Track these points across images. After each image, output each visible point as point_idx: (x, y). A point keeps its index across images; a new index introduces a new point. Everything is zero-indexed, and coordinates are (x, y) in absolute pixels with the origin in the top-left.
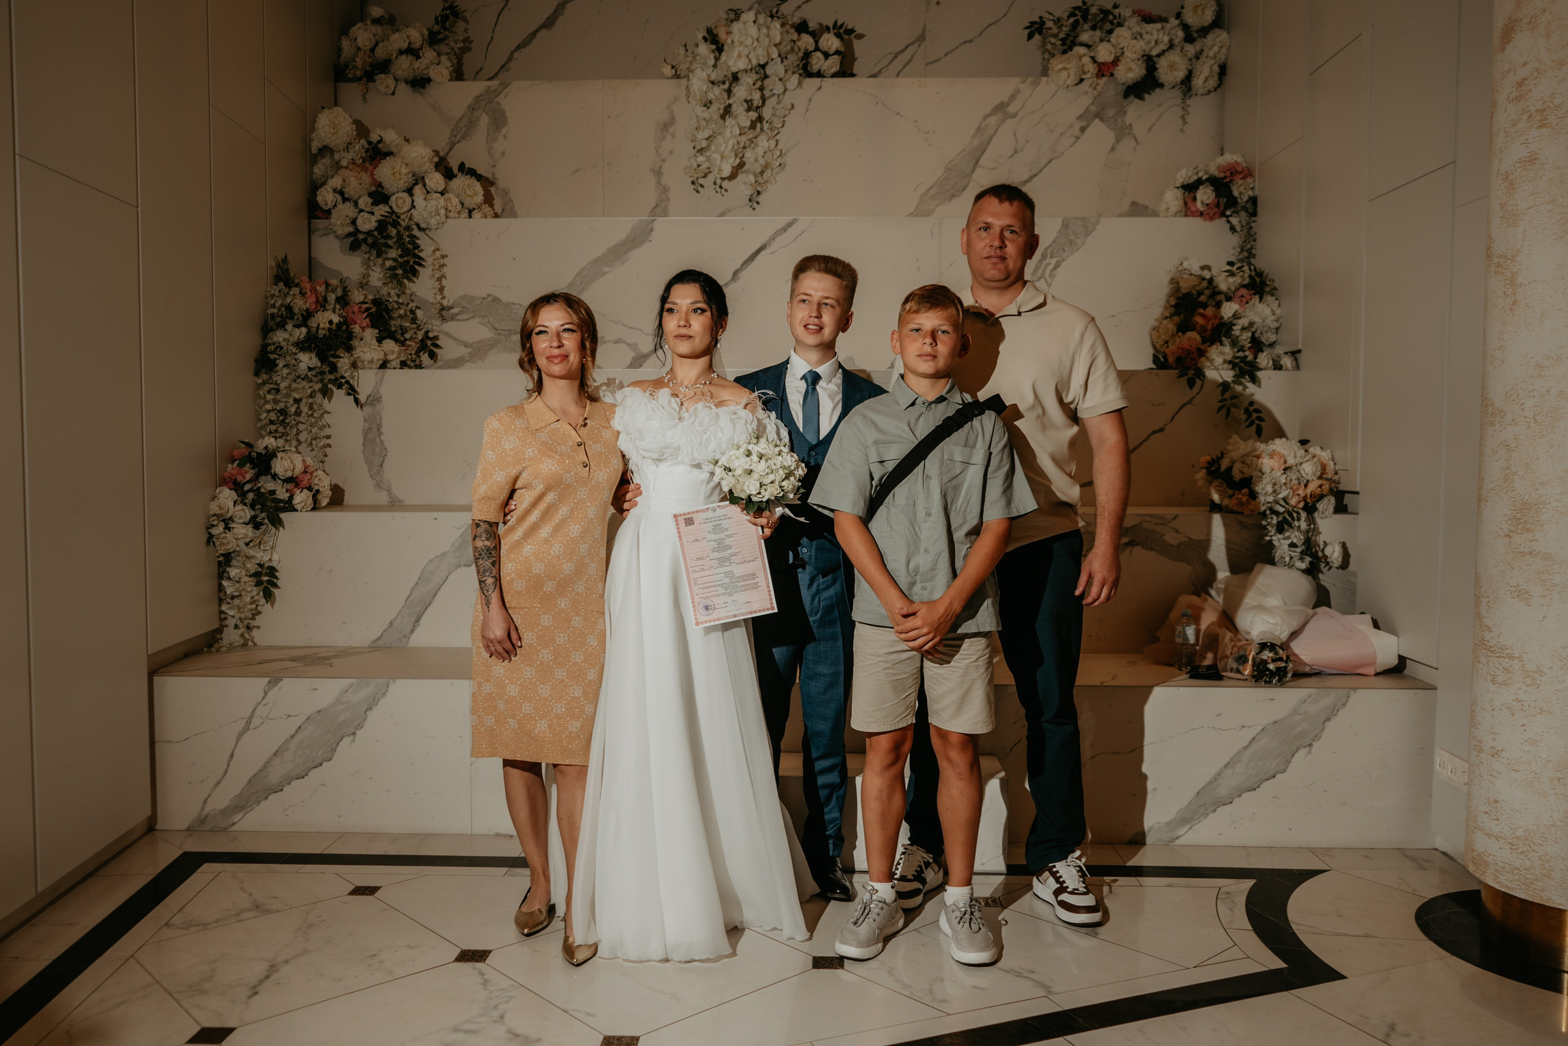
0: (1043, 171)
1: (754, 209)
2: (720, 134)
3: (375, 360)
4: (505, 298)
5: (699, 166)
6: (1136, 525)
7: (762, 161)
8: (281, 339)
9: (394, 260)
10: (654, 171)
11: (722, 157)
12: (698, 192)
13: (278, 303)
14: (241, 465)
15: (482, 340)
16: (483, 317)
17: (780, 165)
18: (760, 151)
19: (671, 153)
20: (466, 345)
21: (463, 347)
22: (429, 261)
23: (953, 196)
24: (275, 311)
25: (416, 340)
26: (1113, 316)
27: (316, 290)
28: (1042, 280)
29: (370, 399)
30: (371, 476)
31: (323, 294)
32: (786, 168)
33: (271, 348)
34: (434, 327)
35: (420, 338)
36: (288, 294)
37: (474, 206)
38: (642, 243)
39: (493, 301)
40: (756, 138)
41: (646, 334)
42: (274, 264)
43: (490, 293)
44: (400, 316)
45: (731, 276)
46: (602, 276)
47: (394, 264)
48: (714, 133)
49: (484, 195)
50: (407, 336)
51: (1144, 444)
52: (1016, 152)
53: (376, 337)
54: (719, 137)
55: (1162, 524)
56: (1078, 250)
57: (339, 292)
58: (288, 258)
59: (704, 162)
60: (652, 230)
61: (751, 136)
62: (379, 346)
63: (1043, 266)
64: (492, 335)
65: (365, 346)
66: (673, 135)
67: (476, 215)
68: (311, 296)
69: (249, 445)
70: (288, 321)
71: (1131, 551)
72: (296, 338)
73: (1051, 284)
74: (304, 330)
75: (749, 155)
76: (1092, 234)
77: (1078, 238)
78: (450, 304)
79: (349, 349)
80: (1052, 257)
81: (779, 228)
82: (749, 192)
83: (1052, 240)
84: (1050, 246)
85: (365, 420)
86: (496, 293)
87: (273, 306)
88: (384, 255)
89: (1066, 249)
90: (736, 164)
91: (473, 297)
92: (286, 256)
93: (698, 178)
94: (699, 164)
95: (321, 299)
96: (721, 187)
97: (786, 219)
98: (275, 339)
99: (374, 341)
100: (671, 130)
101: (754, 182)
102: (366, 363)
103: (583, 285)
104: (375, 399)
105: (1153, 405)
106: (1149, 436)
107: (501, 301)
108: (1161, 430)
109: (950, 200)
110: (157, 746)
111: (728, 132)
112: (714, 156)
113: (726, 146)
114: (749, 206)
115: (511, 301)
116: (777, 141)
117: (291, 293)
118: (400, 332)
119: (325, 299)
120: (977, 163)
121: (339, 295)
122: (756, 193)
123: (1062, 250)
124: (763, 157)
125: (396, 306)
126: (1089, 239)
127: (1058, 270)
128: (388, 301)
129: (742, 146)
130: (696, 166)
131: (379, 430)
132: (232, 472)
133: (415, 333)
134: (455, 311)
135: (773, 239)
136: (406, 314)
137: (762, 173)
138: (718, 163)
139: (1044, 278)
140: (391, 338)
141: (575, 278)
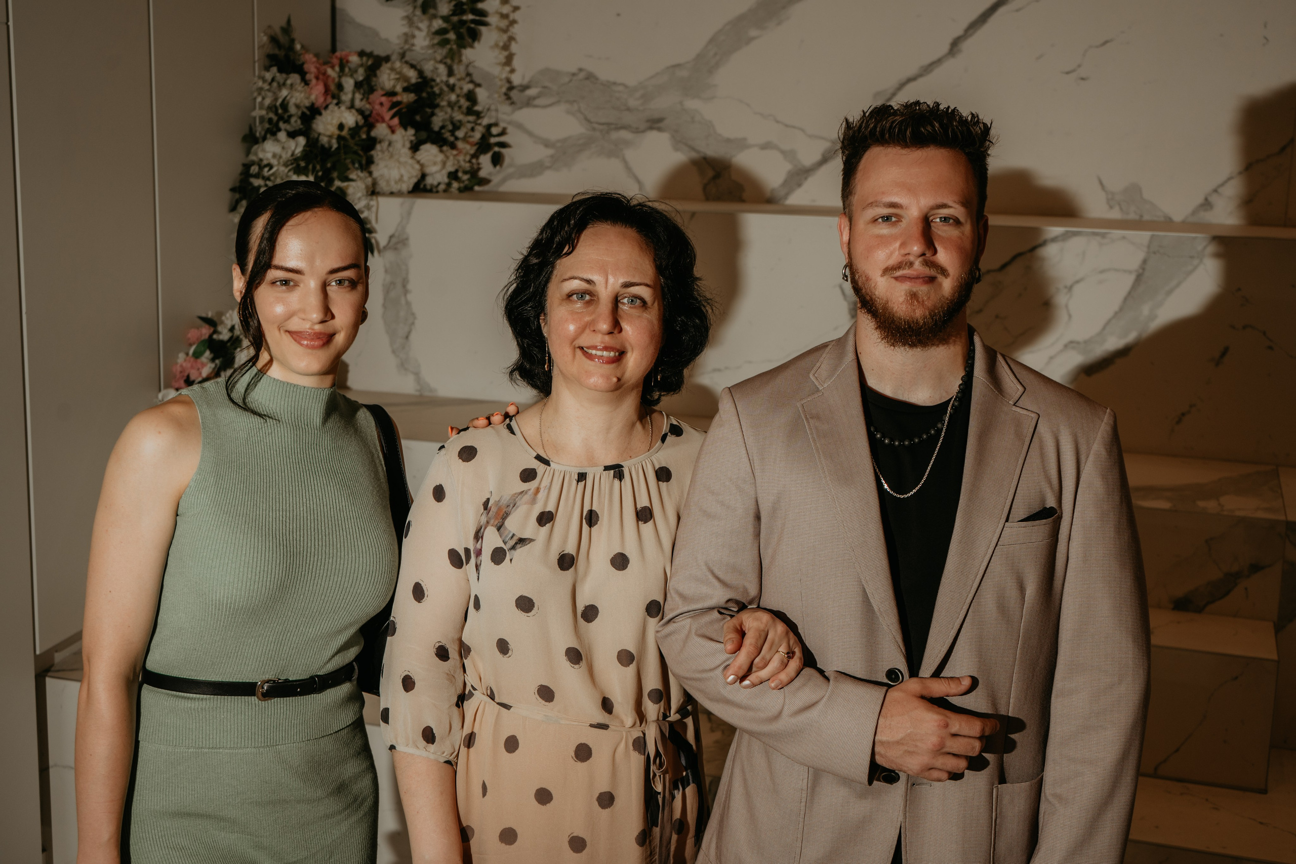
3: (405, 178)
4: (604, 75)
8: (269, 155)
9: (445, 19)
13: (268, 102)
14: (197, 355)
15: (570, 137)
16: (571, 103)
20: (547, 144)
21: (541, 147)
22: (493, 19)
24: (264, 112)
25: (471, 140)
27: (325, 74)
29: (394, 240)
30: (394, 352)
31: (337, 80)
33: (254, 169)
34: (501, 116)
35: (477, 135)
36: (284, 84)
39: (587, 79)
41: (810, 137)
42: (265, 39)
43: (583, 67)
44: (451, 105)
45: (945, 48)
46: (747, 44)
47: (445, 25)
50: (460, 134)
53: (411, 142)
57: (360, 75)
58: (293, 23)
62: (413, 158)
64: (583, 130)
65: (391, 156)
68: (317, 85)
69: (211, 322)
70: (281, 125)
72: (290, 153)
74: (302, 140)
78: (525, 82)
79: (367, 164)
85: (386, 271)
86: (591, 66)
87: (261, 106)
88: (432, 11)
91: (558, 73)
92: (289, 22)
95: (333, 87)
98: (261, 155)
99: (405, 152)
102: (392, 183)
103: (718, 58)
104: (399, 242)
107: (597, 79)
110: (52, 772)
115: (611, 79)
117: (289, 82)
118: (450, 127)
119: (340, 87)
121: (361, 78)
125: (445, 89)
128: (434, 80)
131: (404, 286)
132: (184, 365)
133: (473, 129)
134: (531, 92)
136: (458, 101)
140: (434, 142)
141: (706, 46)
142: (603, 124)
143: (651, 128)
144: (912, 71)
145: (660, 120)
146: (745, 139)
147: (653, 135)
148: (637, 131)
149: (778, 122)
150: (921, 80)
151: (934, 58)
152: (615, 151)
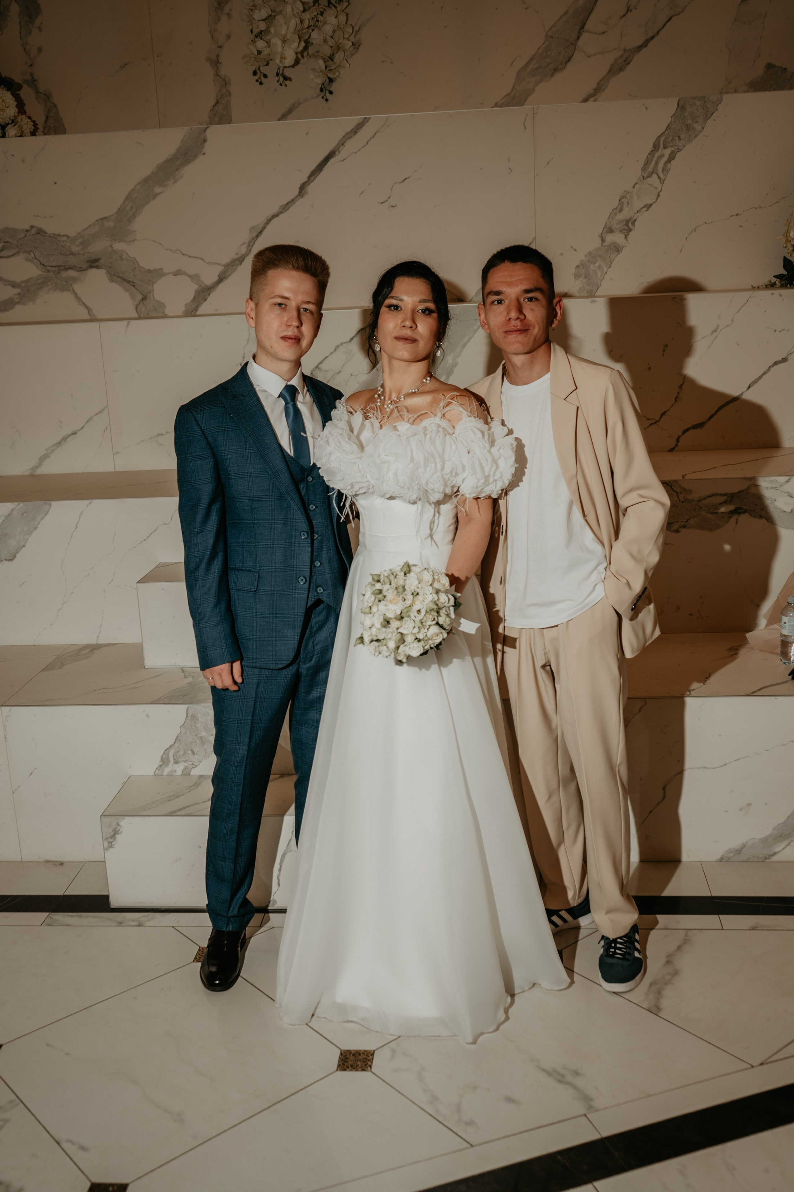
0: (661, 33)
1: (327, 100)
2: (280, 13)
4: (51, 228)
5: (259, 52)
6: (743, 491)
7: (331, 42)
10: (210, 60)
11: (284, 41)
12: (261, 83)
15: (31, 278)
16: (28, 252)
17: (353, 44)
18: (328, 29)
19: (228, 37)
20: (14, 285)
21: (10, 288)
23: (556, 70)
26: (737, 215)
28: (655, 175)
32: (361, 47)
37: (7, 120)
38: (195, 156)
39: (38, 233)
40: (322, 14)
41: (208, 263)
43: (34, 224)
45: (296, 191)
46: (154, 198)
48: (272, 11)
49: (17, 106)
51: (764, 377)
52: (629, 10)
54: (278, 17)
55: (772, 488)
56: (697, 136)
59: (266, 47)
60: (205, 141)
61: (315, 13)
63: (655, 159)
64: (41, 273)
66: (229, 15)
67: (12, 131)
71: (737, 520)
73: (664, 181)
75: (316, 36)
76: (712, 117)
77: (697, 122)
80: (665, 148)
81: (348, 131)
82: (319, 81)
83: (667, 126)
84: (662, 134)
86: (39, 223)
89: (682, 137)
90: (300, 49)
91: (15, 230)
93: (259, 67)
94: (259, 50)
96: (286, 78)
97: (358, 119)
100: (227, 9)
101: (324, 69)
103: (133, 210)
105: (775, 331)
106: (769, 367)
107: (46, 233)
108: (784, 360)
109: (552, 75)
111: (289, 10)
112: (274, 41)
113: (288, 28)
114: (321, 97)
115: (56, 232)
116: (347, 15)
120: (582, 27)
122: (328, 81)
123: (677, 138)
124: (332, 37)
126: (709, 122)
127: (672, 162)
129: (306, 24)
130: (256, 53)
135: (342, 143)
137: (331, 58)
138: (279, 49)
139: (657, 173)
141: (124, 202)
142: (54, 267)
143: (91, 267)
144: (275, 210)
145: (97, 260)
146: (162, 269)
147: (93, 272)
148: (81, 270)
149: (183, 254)
150: (281, 216)
151: (289, 199)
152: (67, 286)
